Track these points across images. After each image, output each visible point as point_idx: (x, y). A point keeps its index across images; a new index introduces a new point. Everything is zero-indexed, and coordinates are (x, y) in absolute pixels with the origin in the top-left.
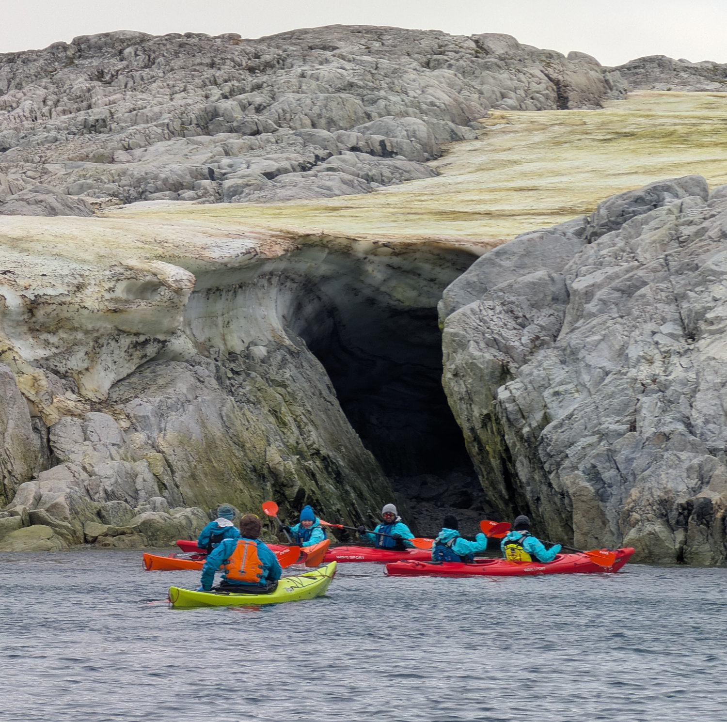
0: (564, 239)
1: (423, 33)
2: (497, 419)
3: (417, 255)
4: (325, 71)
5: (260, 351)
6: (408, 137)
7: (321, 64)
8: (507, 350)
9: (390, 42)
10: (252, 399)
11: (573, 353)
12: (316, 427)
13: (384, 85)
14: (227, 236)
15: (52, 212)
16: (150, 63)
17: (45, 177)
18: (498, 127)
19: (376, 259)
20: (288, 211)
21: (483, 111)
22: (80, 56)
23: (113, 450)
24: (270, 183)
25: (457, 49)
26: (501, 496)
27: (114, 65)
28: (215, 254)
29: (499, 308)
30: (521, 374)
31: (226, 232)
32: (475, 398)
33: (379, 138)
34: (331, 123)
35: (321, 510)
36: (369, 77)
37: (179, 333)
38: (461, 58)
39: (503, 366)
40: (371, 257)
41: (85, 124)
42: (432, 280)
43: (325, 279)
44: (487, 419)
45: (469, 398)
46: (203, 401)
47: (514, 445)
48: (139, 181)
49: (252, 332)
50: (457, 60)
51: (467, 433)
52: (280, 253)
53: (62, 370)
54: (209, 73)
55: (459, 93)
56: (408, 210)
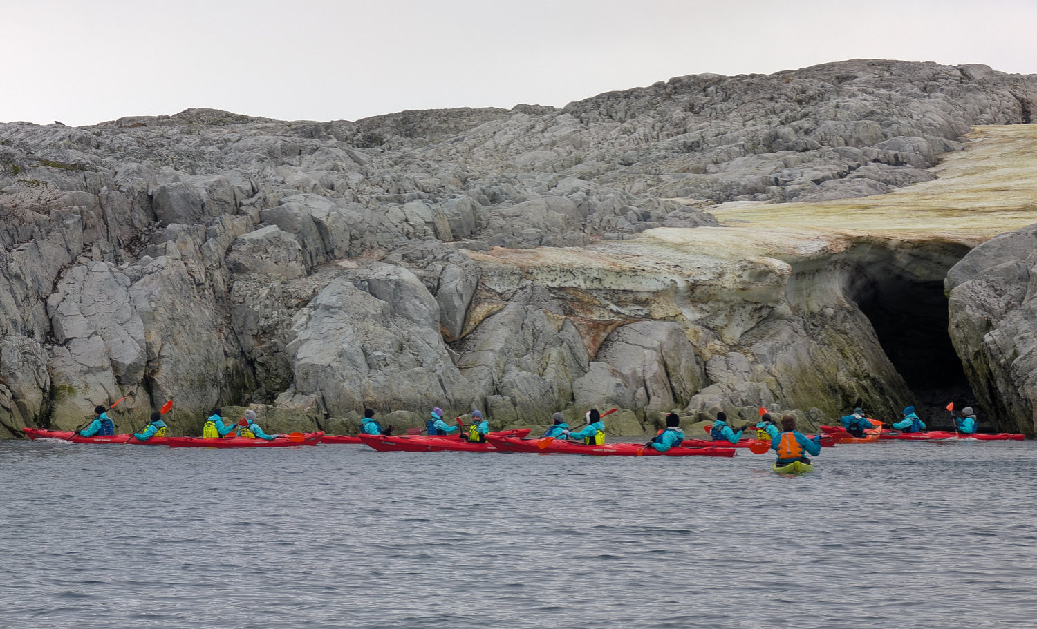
0: (1026, 238)
1: (921, 64)
2: (984, 354)
3: (929, 248)
4: (854, 103)
5: (830, 311)
6: (914, 151)
7: (850, 97)
8: (990, 311)
9: (897, 72)
10: (827, 342)
11: (1032, 313)
12: (867, 360)
13: (896, 112)
14: (808, 239)
15: (695, 224)
16: (727, 98)
17: (660, 185)
18: (979, 140)
19: (903, 250)
20: (834, 210)
21: (967, 128)
22: (675, 93)
23: (746, 375)
24: (818, 187)
25: (947, 76)
26: (987, 402)
27: (701, 100)
28: (802, 252)
29: (984, 285)
30: (999, 326)
31: (807, 236)
32: (970, 341)
33: (894, 152)
34: (859, 142)
35: (872, 412)
36: (885, 106)
37: (782, 302)
38: (950, 83)
39: (987, 321)
40: (899, 250)
41: (685, 145)
42: (939, 263)
43: (870, 264)
44: (977, 354)
45: (966, 341)
46: (798, 344)
47: (995, 370)
48: (726, 187)
49: (825, 300)
50: (947, 85)
51: (964, 363)
52: (843, 249)
53: (711, 326)
54: (770, 105)
55: (949, 114)
56: (917, 208)
